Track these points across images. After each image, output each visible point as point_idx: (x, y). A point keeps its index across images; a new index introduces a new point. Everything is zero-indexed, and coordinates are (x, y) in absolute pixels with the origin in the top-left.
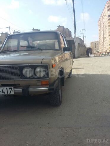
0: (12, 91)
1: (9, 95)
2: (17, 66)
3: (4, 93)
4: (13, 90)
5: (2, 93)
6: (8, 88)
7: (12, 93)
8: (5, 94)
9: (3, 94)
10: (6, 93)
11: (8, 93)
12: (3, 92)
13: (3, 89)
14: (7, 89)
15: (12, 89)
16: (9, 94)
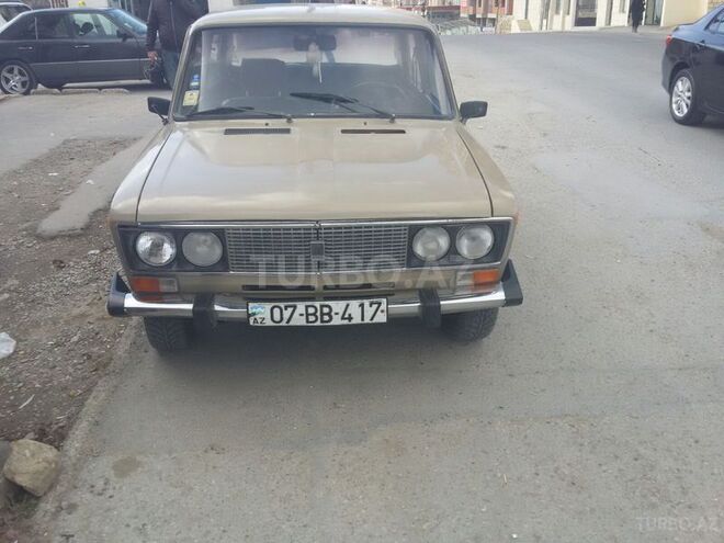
0: (379, 312)
1: (368, 324)
2: (405, 225)
3: (350, 318)
4: (383, 307)
5: (343, 318)
6: (366, 303)
7: (381, 318)
8: (353, 322)
9: (346, 322)
10: (357, 320)
11: (363, 319)
12: (346, 316)
13: (348, 305)
14: (362, 305)
15: (380, 304)
16: (367, 320)
